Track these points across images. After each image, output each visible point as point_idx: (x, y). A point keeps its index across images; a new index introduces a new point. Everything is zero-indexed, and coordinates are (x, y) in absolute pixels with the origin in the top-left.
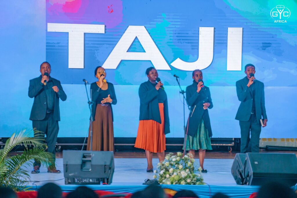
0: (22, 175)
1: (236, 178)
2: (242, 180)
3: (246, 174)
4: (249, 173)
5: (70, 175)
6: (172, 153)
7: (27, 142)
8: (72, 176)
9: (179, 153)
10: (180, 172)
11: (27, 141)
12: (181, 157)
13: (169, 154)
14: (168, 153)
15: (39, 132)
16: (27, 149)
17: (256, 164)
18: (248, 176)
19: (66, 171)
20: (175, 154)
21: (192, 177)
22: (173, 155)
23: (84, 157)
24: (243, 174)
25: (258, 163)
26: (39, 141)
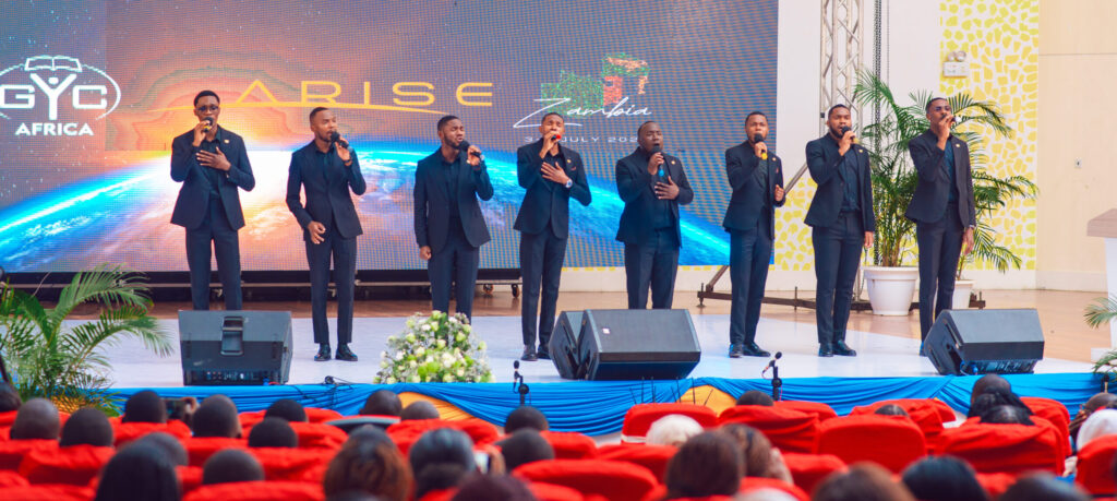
0: (92, 364)
1: (559, 365)
2: (575, 367)
3: (583, 355)
4: (589, 352)
5: (196, 364)
8: (199, 366)
10: (440, 355)
12: (440, 322)
17: (606, 334)
18: (588, 359)
19: (188, 356)
22: (423, 317)
23: (227, 323)
24: (576, 357)
25: (611, 330)
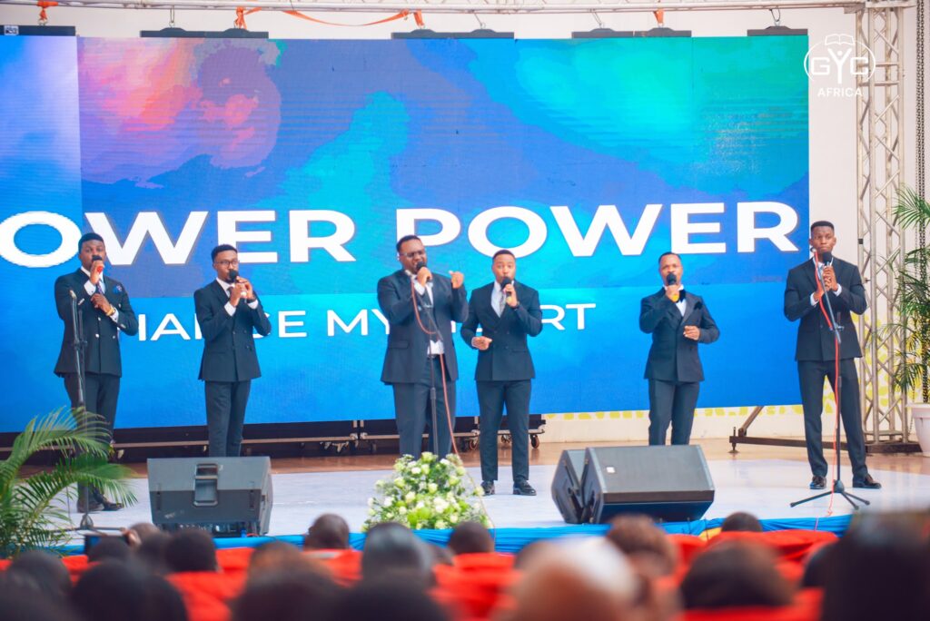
1: (563, 509)
2: (579, 510)
3: (587, 498)
4: (593, 494)
5: (167, 516)
6: (410, 456)
7: (64, 440)
8: (170, 518)
9: (427, 455)
10: (432, 500)
11: (66, 438)
12: (432, 464)
13: (402, 459)
14: (402, 456)
15: (95, 415)
16: (67, 457)
17: (611, 474)
18: (592, 501)
19: (159, 508)
20: (417, 457)
21: (460, 509)
22: (413, 460)
23: (200, 472)
24: (579, 499)
25: (616, 469)
26: (96, 437)
